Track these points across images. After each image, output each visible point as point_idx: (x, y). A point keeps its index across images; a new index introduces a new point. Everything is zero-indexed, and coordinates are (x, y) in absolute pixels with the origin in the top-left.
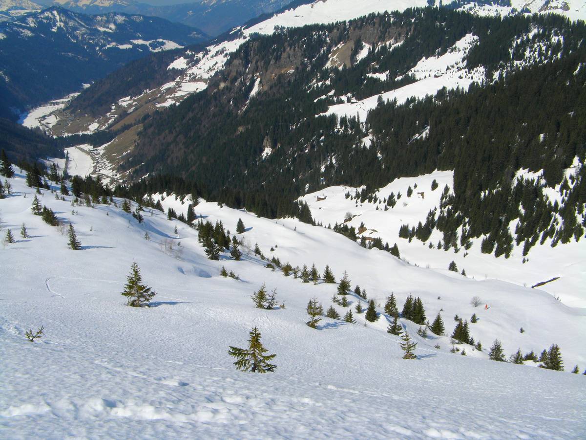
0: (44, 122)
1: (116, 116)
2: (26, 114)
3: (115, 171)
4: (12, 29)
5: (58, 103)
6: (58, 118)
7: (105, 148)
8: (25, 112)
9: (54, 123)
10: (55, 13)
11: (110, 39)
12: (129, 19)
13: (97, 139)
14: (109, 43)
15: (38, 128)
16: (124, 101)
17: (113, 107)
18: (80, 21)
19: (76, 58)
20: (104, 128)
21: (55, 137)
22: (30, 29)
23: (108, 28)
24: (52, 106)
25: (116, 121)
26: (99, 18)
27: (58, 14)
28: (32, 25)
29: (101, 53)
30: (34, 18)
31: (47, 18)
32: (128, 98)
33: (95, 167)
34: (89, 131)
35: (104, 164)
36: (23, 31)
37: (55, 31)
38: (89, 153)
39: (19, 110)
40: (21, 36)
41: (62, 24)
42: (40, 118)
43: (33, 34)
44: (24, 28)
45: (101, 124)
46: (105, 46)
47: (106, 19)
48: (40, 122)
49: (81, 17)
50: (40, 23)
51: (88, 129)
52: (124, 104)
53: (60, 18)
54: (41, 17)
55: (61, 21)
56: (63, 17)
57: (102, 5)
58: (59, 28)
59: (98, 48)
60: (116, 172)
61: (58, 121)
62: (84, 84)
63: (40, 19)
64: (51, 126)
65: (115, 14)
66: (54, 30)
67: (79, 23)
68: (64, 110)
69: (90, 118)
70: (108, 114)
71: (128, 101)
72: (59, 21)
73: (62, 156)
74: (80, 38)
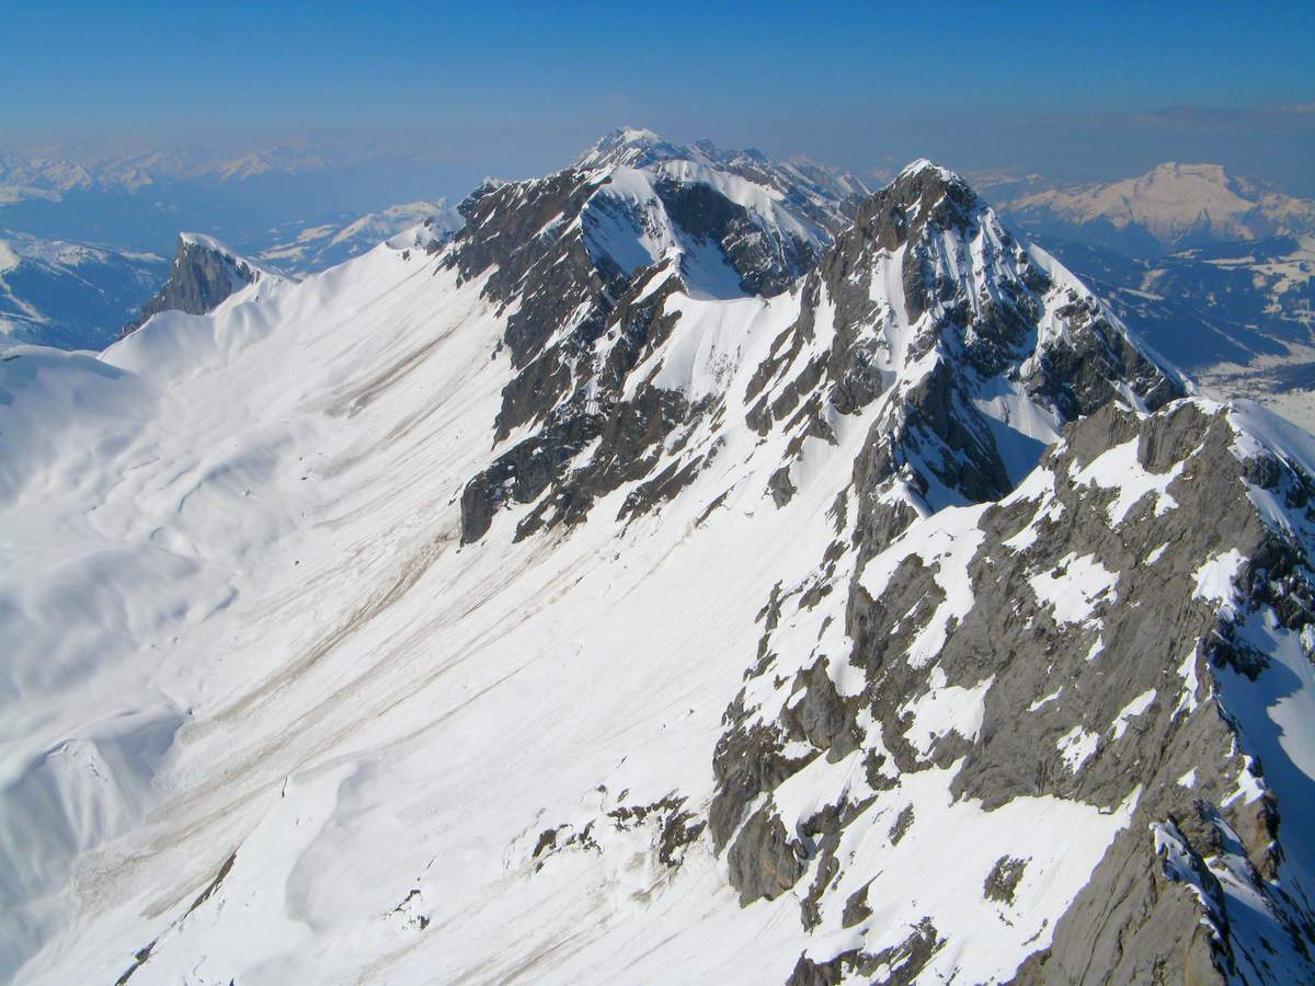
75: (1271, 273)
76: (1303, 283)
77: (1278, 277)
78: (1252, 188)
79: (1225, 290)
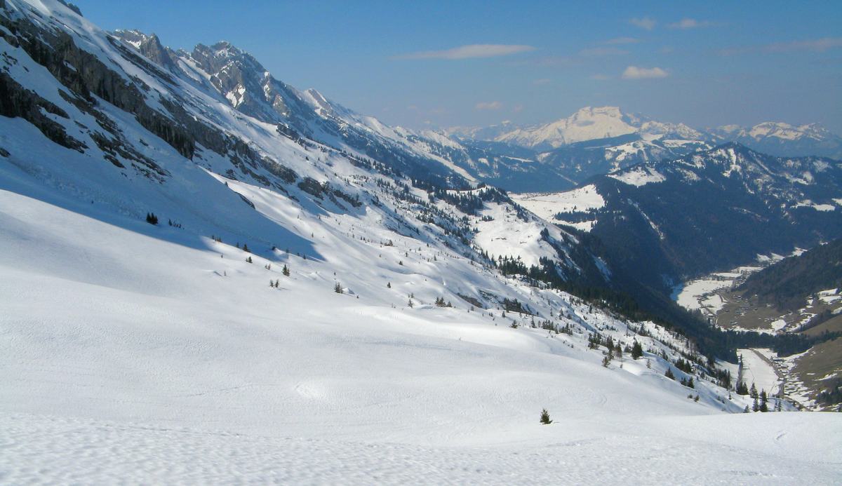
0: (705, 303)
1: (813, 315)
2: (680, 285)
3: (814, 401)
4: (673, 169)
5: (723, 279)
6: (724, 300)
7: (796, 361)
8: (680, 284)
9: (720, 308)
10: (731, 151)
11: (802, 194)
12: (834, 166)
13: (784, 345)
14: (801, 199)
15: (698, 311)
16: (827, 295)
17: (811, 302)
18: (763, 166)
19: (753, 217)
20: (793, 329)
21: (723, 330)
22: (695, 170)
23: (801, 177)
24: (715, 281)
25: (813, 324)
26: (791, 163)
27: (735, 153)
28: (699, 165)
29: (787, 214)
30: (702, 156)
31: (720, 158)
32: (833, 291)
33: (782, 386)
34: (771, 330)
35: (796, 385)
36: (688, 173)
37: (728, 176)
38: (771, 362)
39: (671, 280)
40: (684, 179)
41: (739, 168)
42: (699, 296)
43: (700, 179)
44: (689, 169)
45: (790, 323)
46: (794, 203)
47: (800, 164)
48: (700, 303)
49: (765, 159)
50: (709, 164)
51: (770, 327)
52: (828, 300)
53: (737, 159)
54: (712, 156)
55: (737, 163)
56: (741, 158)
57: (785, 137)
58: (734, 173)
59: (784, 206)
60: (815, 403)
61: (724, 306)
62: (759, 255)
63: (710, 159)
64: (715, 310)
65: (815, 158)
66: (727, 174)
67: (761, 167)
68: (733, 289)
69: (774, 311)
70: (802, 310)
71: (833, 295)
72: (734, 163)
73: (734, 360)
74: (760, 189)
75: (616, 150)
76: (634, 154)
77: (619, 152)
78: (638, 120)
79: (587, 163)
